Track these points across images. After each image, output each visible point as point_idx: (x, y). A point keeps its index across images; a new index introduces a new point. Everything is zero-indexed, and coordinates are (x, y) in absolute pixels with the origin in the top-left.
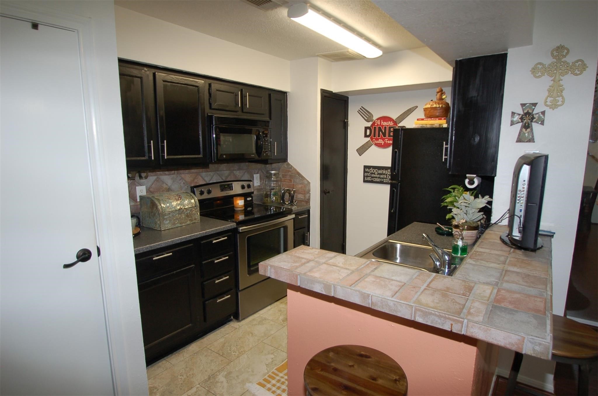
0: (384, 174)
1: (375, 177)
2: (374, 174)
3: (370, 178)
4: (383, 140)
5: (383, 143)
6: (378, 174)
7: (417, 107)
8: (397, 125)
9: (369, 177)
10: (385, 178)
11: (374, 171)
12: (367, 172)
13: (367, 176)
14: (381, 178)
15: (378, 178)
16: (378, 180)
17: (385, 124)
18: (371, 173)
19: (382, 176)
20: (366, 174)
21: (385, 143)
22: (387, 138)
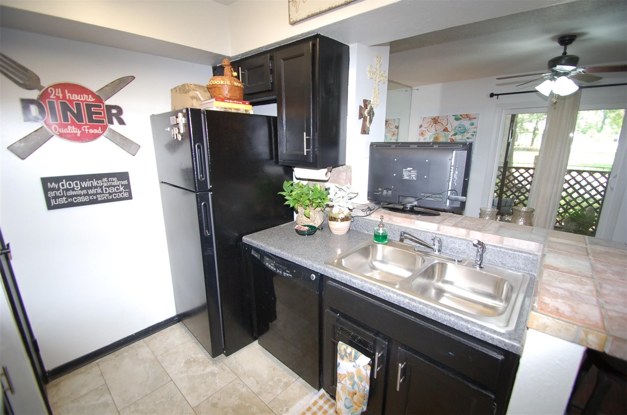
0: (96, 187)
1: (77, 196)
2: (73, 189)
3: (64, 198)
4: (79, 127)
5: (79, 132)
6: (82, 189)
7: (134, 78)
8: (103, 104)
9: (62, 197)
10: (99, 194)
11: (70, 185)
12: (53, 189)
13: (56, 197)
14: (91, 195)
15: (84, 195)
16: (86, 199)
17: (75, 97)
18: (63, 190)
19: (90, 192)
20: (51, 194)
21: (83, 133)
22: (86, 125)
